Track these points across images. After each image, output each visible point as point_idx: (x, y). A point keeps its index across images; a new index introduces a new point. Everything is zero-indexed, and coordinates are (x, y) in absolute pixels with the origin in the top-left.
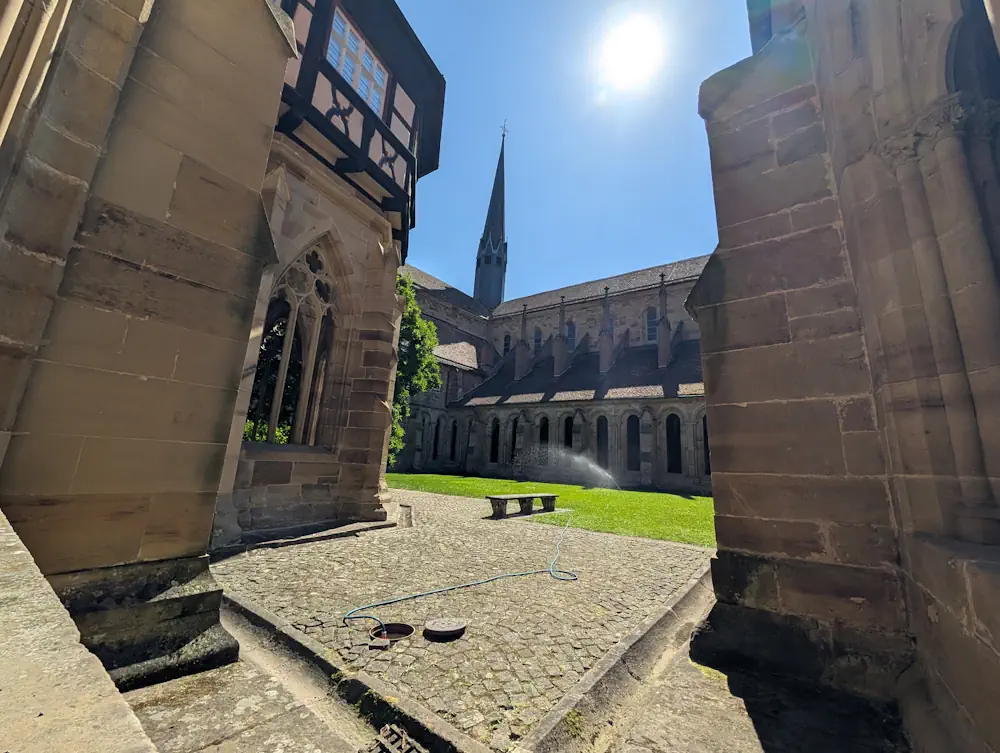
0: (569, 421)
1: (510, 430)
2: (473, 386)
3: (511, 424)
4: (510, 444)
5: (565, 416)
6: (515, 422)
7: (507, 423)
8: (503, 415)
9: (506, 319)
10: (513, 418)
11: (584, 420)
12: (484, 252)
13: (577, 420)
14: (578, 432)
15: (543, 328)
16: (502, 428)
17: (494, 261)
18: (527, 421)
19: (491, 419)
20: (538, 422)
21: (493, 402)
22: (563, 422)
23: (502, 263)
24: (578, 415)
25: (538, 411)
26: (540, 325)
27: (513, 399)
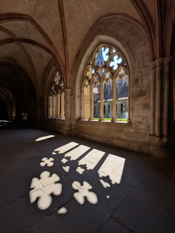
0: (122, 105)
1: (108, 107)
3: (108, 106)
4: (108, 110)
5: (121, 104)
6: (109, 105)
7: (107, 105)
10: (108, 105)
11: (125, 104)
13: (124, 104)
14: (124, 107)
16: (106, 107)
18: (112, 105)
22: (120, 105)
24: (124, 103)
27: (108, 100)
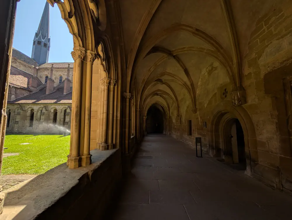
0: (65, 111)
1: (39, 114)
2: (24, 95)
5: (64, 109)
7: (38, 111)
8: (36, 108)
9: (46, 69)
10: (40, 109)
12: (37, 39)
14: (68, 115)
15: (63, 76)
17: (43, 44)
19: (30, 109)
20: (52, 111)
21: (31, 102)
22: (63, 111)
23: (46, 46)
24: (68, 109)
25: (53, 106)
26: (62, 74)
27: (41, 102)
